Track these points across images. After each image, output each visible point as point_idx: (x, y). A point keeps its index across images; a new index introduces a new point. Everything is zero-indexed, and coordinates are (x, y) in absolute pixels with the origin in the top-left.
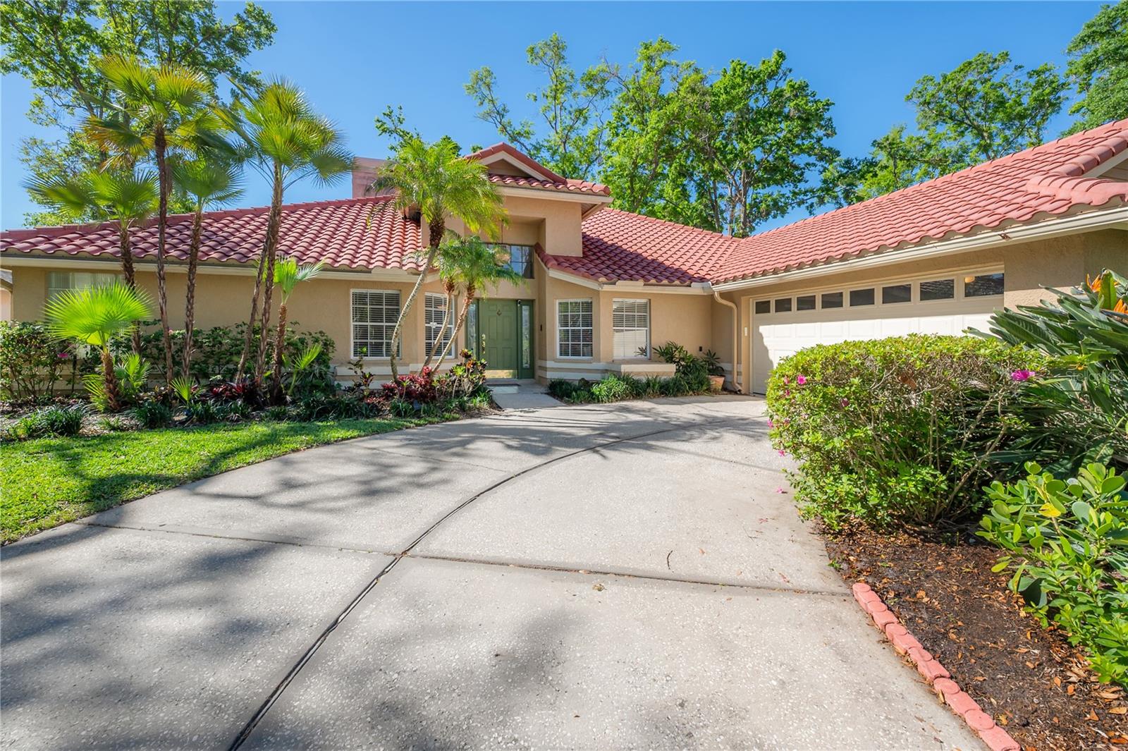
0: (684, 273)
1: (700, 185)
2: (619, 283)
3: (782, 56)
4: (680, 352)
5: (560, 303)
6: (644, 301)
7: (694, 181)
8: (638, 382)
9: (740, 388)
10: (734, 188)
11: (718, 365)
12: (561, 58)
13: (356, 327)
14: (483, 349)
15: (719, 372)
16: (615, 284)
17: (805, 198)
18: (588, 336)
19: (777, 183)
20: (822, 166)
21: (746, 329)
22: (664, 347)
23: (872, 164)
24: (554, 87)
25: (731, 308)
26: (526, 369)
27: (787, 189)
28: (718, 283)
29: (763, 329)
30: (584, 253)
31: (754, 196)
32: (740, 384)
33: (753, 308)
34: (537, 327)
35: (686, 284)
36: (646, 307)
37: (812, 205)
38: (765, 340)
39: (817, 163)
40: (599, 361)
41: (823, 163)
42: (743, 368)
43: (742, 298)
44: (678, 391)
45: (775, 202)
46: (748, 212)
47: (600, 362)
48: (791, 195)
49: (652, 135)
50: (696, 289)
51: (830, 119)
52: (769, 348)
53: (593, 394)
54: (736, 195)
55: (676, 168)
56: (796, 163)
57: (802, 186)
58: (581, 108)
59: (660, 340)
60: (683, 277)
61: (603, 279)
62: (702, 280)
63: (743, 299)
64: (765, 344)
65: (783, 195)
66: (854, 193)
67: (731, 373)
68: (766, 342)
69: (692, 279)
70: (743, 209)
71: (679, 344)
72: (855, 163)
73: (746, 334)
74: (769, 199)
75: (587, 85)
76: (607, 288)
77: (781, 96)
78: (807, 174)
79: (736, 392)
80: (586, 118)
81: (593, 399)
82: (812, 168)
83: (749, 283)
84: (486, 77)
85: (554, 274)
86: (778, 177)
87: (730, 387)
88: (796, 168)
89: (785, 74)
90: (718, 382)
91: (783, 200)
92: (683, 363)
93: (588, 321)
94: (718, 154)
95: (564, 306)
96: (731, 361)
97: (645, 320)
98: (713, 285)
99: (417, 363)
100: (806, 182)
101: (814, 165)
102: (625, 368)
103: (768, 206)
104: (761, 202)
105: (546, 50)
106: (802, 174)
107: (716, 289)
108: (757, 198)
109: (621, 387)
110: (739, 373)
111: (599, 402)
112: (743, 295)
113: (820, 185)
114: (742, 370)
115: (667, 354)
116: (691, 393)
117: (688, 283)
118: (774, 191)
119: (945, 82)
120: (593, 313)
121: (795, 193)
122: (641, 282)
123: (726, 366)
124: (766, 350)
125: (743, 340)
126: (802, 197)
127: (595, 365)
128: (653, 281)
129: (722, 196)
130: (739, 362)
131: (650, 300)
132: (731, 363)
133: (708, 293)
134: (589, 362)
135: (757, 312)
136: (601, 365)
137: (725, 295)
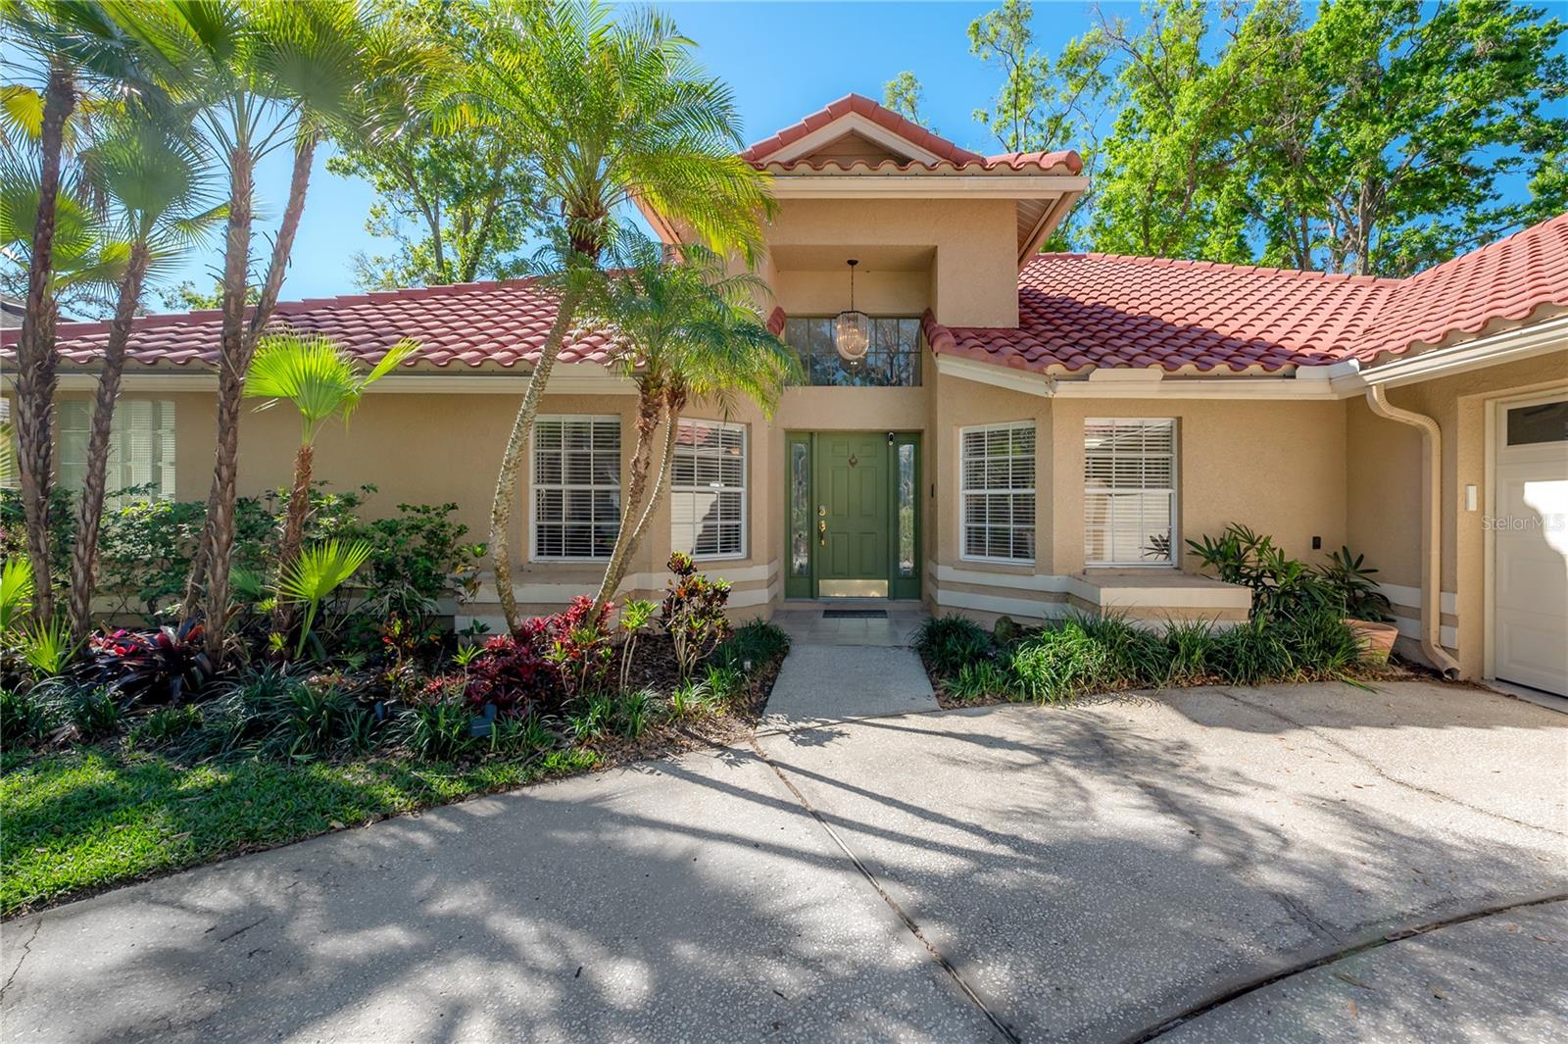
0: (1273, 350)
1: (1277, 223)
2: (1099, 374)
4: (1260, 552)
5: (968, 436)
6: (1163, 422)
7: (1263, 219)
8: (1147, 638)
9: (1453, 664)
10: (1341, 225)
11: (1373, 589)
12: (1023, 35)
13: (539, 493)
14: (821, 536)
15: (1377, 609)
16: (1085, 378)
18: (1026, 510)
19: (1429, 208)
20: (1537, 160)
21: (1473, 491)
22: (1215, 536)
24: (1014, 86)
25: (1419, 434)
26: (906, 577)
27: (1455, 217)
28: (1379, 359)
29: (1536, 492)
30: (1022, 321)
31: (1385, 236)
32: (1453, 652)
33: (1496, 427)
34: (926, 491)
35: (1280, 371)
36: (1172, 439)
39: (1523, 155)
40: (1049, 571)
42: (1460, 603)
43: (1461, 400)
44: (1262, 668)
45: (1429, 243)
46: (1371, 265)
47: (1051, 572)
48: (1463, 226)
49: (1185, 128)
50: (1310, 384)
53: (1016, 673)
54: (1347, 238)
55: (1230, 193)
56: (1475, 163)
57: (1490, 206)
58: (1058, 114)
59: (1207, 518)
60: (1273, 358)
61: (1055, 368)
62: (1325, 359)
63: (1464, 402)
65: (1446, 228)
67: (1418, 614)
69: (1296, 359)
70: (1360, 261)
71: (1259, 530)
73: (1473, 506)
74: (1416, 238)
75: (1068, 74)
76: (1066, 390)
77: (1454, 21)
78: (1500, 182)
79: (1437, 675)
80: (1066, 130)
83: (1464, 354)
84: (907, 90)
85: (950, 366)
86: (1433, 196)
87: (1413, 654)
88: (1475, 172)
90: (1378, 641)
91: (1445, 237)
92: (1269, 582)
93: (1024, 474)
94: (1310, 167)
95: (975, 441)
96: (1419, 581)
97: (1167, 471)
98: (1363, 367)
99: (650, 571)
100: (1498, 198)
101: (1518, 161)
102: (1112, 597)
103: (1412, 252)
104: (1400, 244)
105: (999, 26)
106: (1487, 184)
107: (1375, 377)
108: (1390, 240)
109: (1092, 658)
110: (1448, 619)
111: (1030, 698)
112: (1466, 392)
114: (1458, 610)
115: (1224, 556)
116: (1299, 673)
117: (1286, 367)
118: (1427, 223)
120: (1036, 456)
121: (1472, 222)
122: (1156, 371)
123: (1397, 593)
125: (1462, 520)
126: (1489, 226)
127: (1039, 582)
128: (1189, 368)
129: (1319, 239)
130: (1448, 586)
131: (1179, 419)
132: (1418, 585)
133: (1349, 391)
134: (1027, 573)
135: (1514, 439)
136: (1055, 582)
137: (1404, 395)
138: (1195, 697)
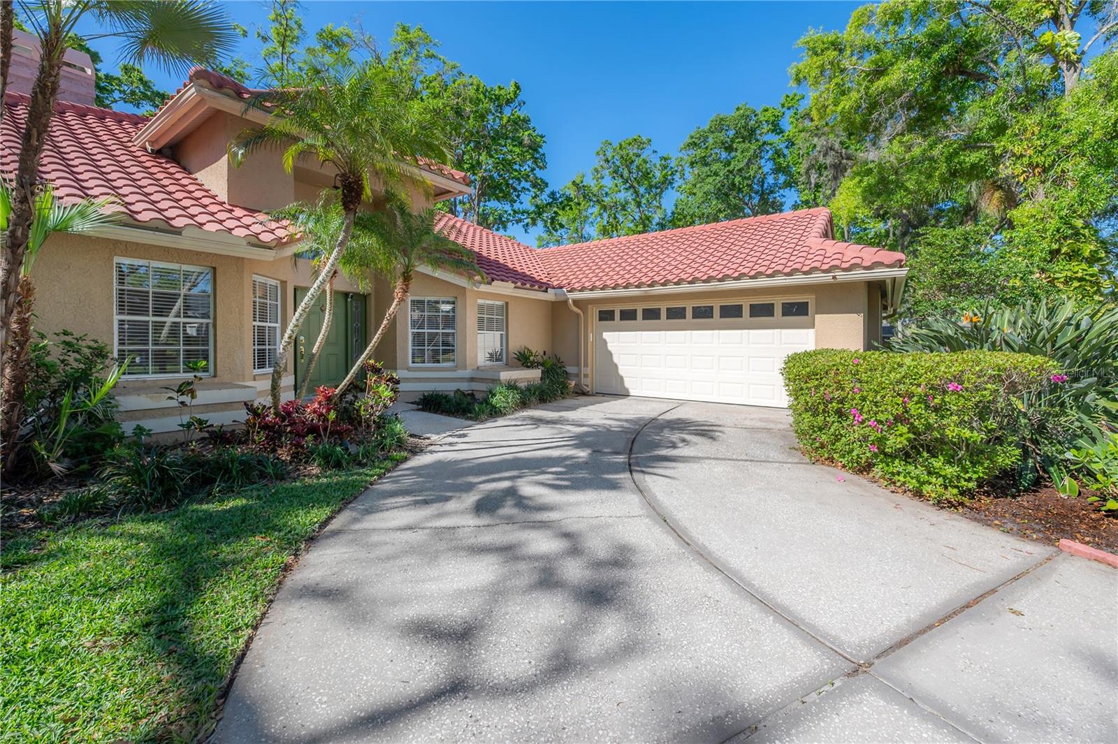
3: (518, 87)
5: (413, 301)
6: (502, 303)
9: (587, 390)
13: (121, 322)
14: (302, 356)
17: (523, 217)
18: (448, 340)
20: (535, 193)
21: (591, 335)
23: (569, 199)
25: (578, 315)
28: (575, 291)
29: (607, 335)
32: (587, 386)
33: (596, 315)
35: (543, 289)
36: (504, 311)
37: (527, 224)
38: (609, 345)
39: (531, 189)
40: (465, 368)
41: (536, 190)
42: (589, 371)
45: (500, 217)
48: (510, 213)
50: (550, 296)
51: (544, 155)
52: (613, 352)
53: (494, 407)
57: (519, 206)
59: (516, 344)
63: (590, 306)
64: (609, 348)
65: (506, 212)
66: (558, 220)
67: (580, 376)
68: (610, 347)
72: (558, 196)
73: (591, 340)
78: (522, 197)
79: (584, 394)
81: (495, 413)
82: (527, 192)
83: (597, 294)
87: (580, 388)
88: (515, 190)
89: (520, 105)
91: (505, 216)
93: (447, 322)
95: (417, 304)
97: (503, 324)
98: (569, 292)
100: (522, 203)
101: (529, 190)
106: (518, 196)
107: (571, 296)
110: (586, 376)
112: (590, 304)
113: (533, 208)
114: (588, 373)
115: (524, 360)
118: (499, 206)
119: (620, 148)
120: (456, 315)
122: (510, 285)
123: (573, 370)
124: (610, 354)
125: (589, 344)
127: (460, 373)
130: (586, 365)
131: (507, 303)
132: (578, 366)
133: (561, 299)
134: (454, 369)
135: (601, 319)
136: (467, 373)
137: (576, 302)
138: (555, 404)
